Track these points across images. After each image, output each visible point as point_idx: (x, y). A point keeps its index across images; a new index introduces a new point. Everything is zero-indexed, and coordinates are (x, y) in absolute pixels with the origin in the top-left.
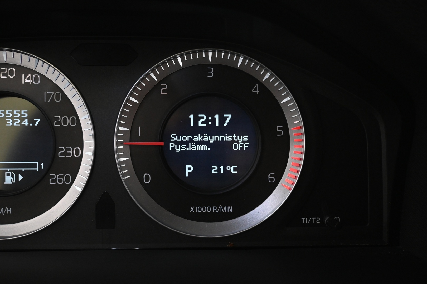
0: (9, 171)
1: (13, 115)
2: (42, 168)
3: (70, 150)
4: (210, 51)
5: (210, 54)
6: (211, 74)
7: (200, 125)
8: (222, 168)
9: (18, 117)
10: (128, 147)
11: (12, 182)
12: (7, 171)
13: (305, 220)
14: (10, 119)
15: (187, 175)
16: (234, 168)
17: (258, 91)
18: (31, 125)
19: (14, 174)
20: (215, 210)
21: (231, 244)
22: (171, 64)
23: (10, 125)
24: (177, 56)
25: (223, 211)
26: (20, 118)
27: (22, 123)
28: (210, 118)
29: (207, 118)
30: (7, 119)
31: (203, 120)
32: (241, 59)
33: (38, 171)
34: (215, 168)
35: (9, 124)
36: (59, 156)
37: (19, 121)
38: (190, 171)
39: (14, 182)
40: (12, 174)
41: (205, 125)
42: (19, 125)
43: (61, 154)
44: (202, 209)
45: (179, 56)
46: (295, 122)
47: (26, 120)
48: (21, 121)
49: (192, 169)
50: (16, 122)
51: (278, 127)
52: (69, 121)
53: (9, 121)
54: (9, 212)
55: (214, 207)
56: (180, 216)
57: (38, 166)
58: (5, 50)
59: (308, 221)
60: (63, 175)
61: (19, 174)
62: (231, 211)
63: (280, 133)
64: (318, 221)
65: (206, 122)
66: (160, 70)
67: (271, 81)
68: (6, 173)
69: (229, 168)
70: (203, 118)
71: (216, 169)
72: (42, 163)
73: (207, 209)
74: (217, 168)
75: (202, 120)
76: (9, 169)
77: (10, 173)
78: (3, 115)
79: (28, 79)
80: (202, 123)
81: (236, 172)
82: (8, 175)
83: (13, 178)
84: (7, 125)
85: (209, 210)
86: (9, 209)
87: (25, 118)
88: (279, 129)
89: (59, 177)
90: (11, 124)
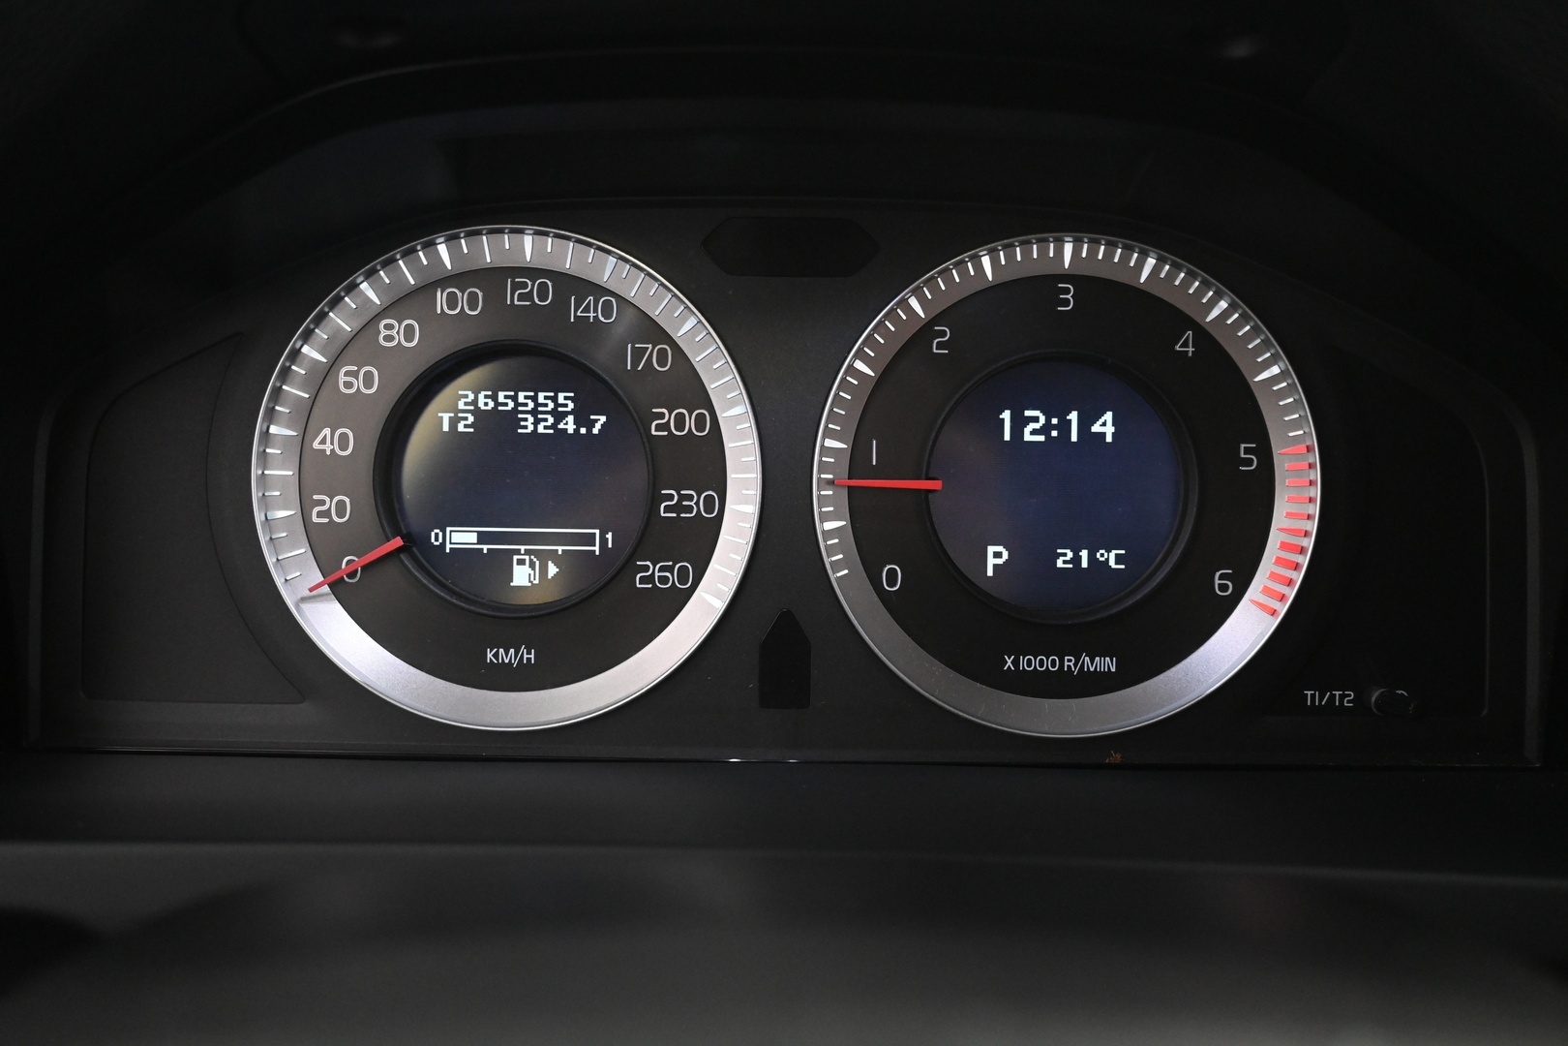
0: (523, 552)
1: (537, 405)
2: (610, 546)
3: (690, 498)
4: (1067, 239)
5: (1068, 248)
6: (1066, 302)
7: (1028, 437)
8: (1084, 554)
9: (549, 409)
10: (845, 492)
11: (530, 581)
12: (518, 552)
13: (1313, 696)
14: (529, 416)
15: (990, 573)
16: (1116, 555)
17: (1191, 349)
18: (583, 431)
19: (535, 560)
20: (1069, 666)
21: (1116, 757)
22: (964, 273)
23: (529, 431)
24: (981, 254)
25: (1092, 669)
26: (553, 413)
27: (559, 427)
28: (1055, 421)
29: (1048, 420)
30: (520, 416)
31: (1037, 426)
32: (1151, 262)
33: (597, 553)
34: (1065, 555)
35: (526, 427)
36: (662, 515)
37: (551, 420)
38: (1000, 561)
39: (537, 582)
40: (531, 560)
41: (1042, 438)
42: (552, 431)
43: (668, 509)
44: (1036, 663)
45: (985, 252)
46: (1291, 434)
47: (570, 419)
48: (557, 421)
49: (1006, 555)
50: (543, 424)
51: (1243, 446)
52: (690, 423)
53: (526, 420)
54: (529, 659)
55: (1066, 658)
56: (976, 679)
57: (599, 540)
58: (531, 232)
59: (1321, 700)
60: (671, 563)
61: (550, 562)
62: (1113, 670)
63: (1249, 462)
64: (1348, 702)
65: (1045, 430)
66: (935, 289)
67: (1229, 322)
68: (515, 557)
69: (1102, 555)
70: (1036, 419)
71: (1068, 558)
72: (610, 534)
73: (1046, 663)
74: (1070, 555)
75: (1032, 426)
76: (523, 548)
77: (527, 558)
78: (511, 405)
79: (587, 309)
80: (1034, 432)
81: (1123, 567)
82: (521, 562)
83: (532, 572)
84: (520, 431)
85: (1053, 666)
86: (529, 653)
87: (566, 414)
88: (1247, 451)
89: (661, 569)
90: (531, 428)
